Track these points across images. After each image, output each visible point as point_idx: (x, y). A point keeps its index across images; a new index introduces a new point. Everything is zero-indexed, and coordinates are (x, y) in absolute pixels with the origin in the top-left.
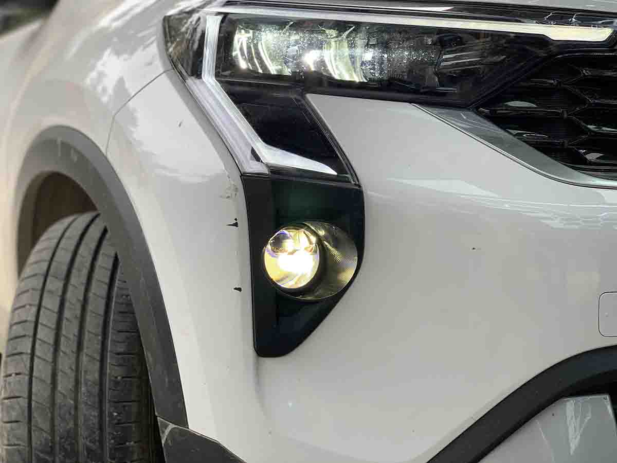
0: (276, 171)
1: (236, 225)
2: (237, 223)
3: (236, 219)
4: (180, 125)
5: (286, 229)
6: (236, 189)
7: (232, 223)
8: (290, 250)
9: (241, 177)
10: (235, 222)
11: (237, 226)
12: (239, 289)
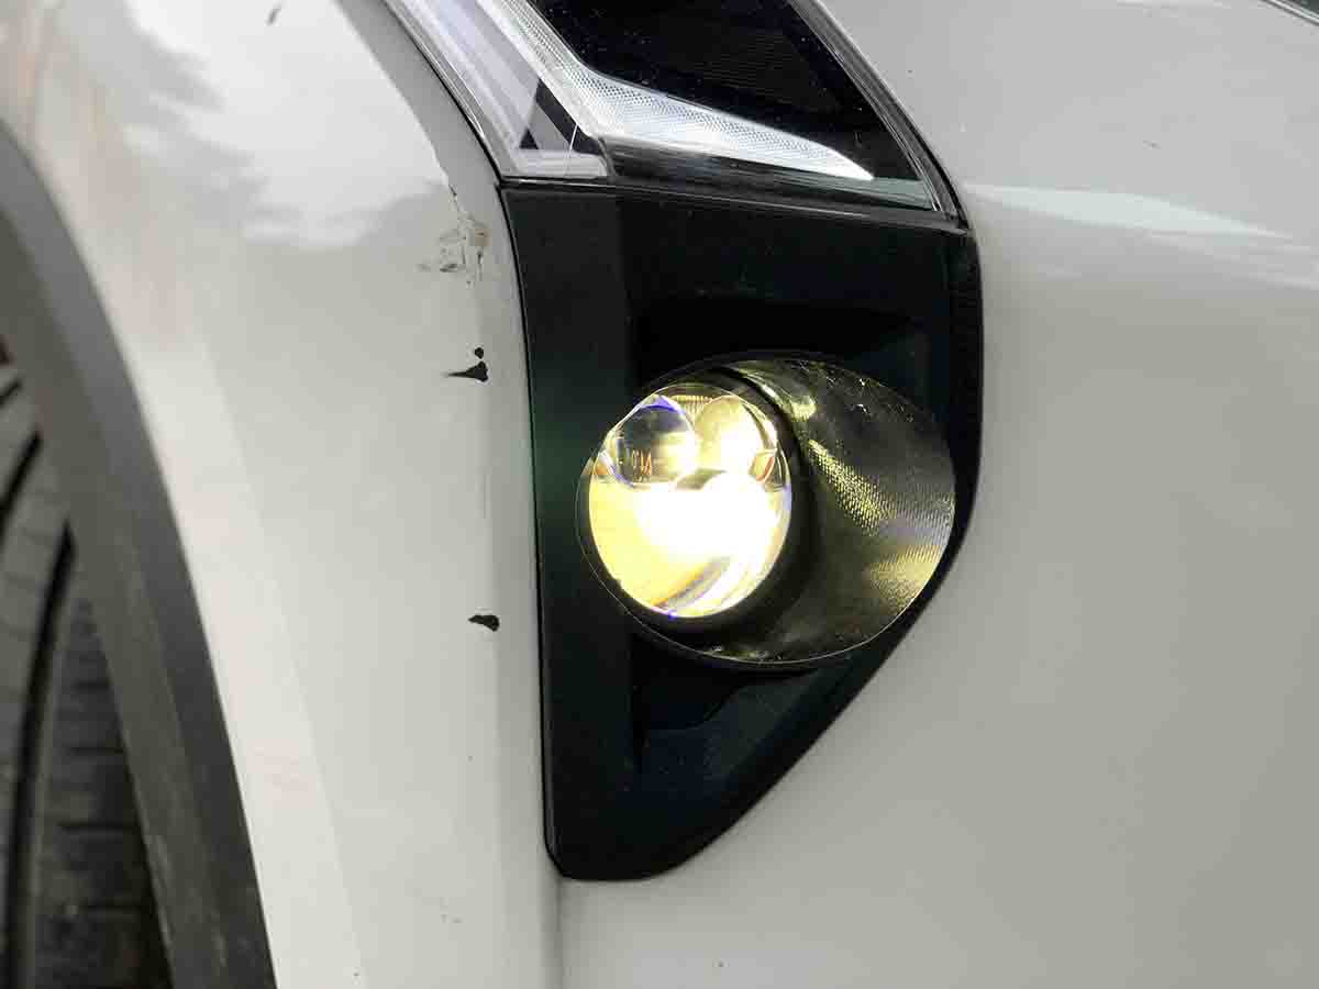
0: (635, 164)
1: (479, 373)
2: (482, 365)
3: (479, 352)
4: (272, 18)
5: (668, 393)
6: (481, 238)
7: (465, 368)
8: (688, 471)
9: (498, 190)
10: (476, 361)
11: (484, 378)
12: (491, 622)
